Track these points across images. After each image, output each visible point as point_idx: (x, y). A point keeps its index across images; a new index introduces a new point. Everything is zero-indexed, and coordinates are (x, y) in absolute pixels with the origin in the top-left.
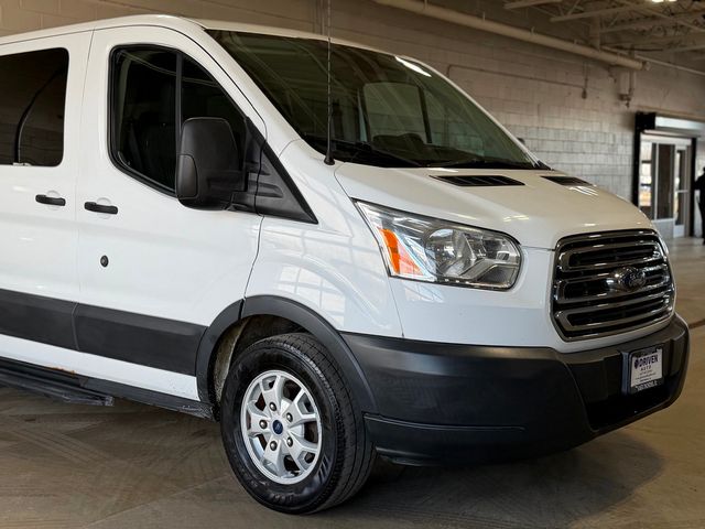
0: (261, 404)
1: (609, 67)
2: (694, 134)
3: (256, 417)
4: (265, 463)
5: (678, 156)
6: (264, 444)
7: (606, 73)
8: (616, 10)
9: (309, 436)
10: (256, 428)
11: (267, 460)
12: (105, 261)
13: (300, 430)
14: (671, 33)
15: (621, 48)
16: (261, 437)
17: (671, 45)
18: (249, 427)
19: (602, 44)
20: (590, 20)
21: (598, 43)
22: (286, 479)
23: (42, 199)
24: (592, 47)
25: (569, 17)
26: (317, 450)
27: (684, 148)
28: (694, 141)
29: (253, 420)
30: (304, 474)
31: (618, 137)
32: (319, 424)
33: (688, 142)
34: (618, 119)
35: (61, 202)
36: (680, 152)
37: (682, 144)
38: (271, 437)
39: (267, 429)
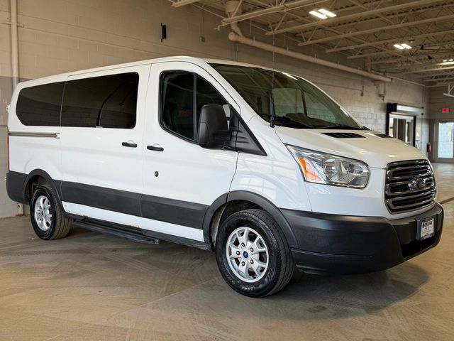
0: (237, 243)
1: (374, 81)
2: (415, 114)
3: (234, 250)
4: (239, 272)
5: (407, 125)
6: (238, 263)
7: (373, 84)
8: (378, 53)
9: (262, 259)
10: (234, 255)
11: (240, 271)
12: (157, 174)
13: (257, 256)
14: (405, 64)
15: (380, 72)
16: (237, 260)
17: (405, 70)
18: (230, 254)
19: (372, 69)
20: (365, 58)
21: (369, 69)
22: (250, 280)
23: (125, 144)
24: (367, 71)
25: (357, 56)
26: (266, 266)
27: (410, 121)
28: (415, 117)
29: (232, 251)
30: (259, 278)
31: (378, 115)
32: (267, 253)
33: (412, 118)
34: (378, 106)
35: (135, 146)
36: (408, 123)
37: (409, 119)
38: (242, 259)
39: (240, 256)
